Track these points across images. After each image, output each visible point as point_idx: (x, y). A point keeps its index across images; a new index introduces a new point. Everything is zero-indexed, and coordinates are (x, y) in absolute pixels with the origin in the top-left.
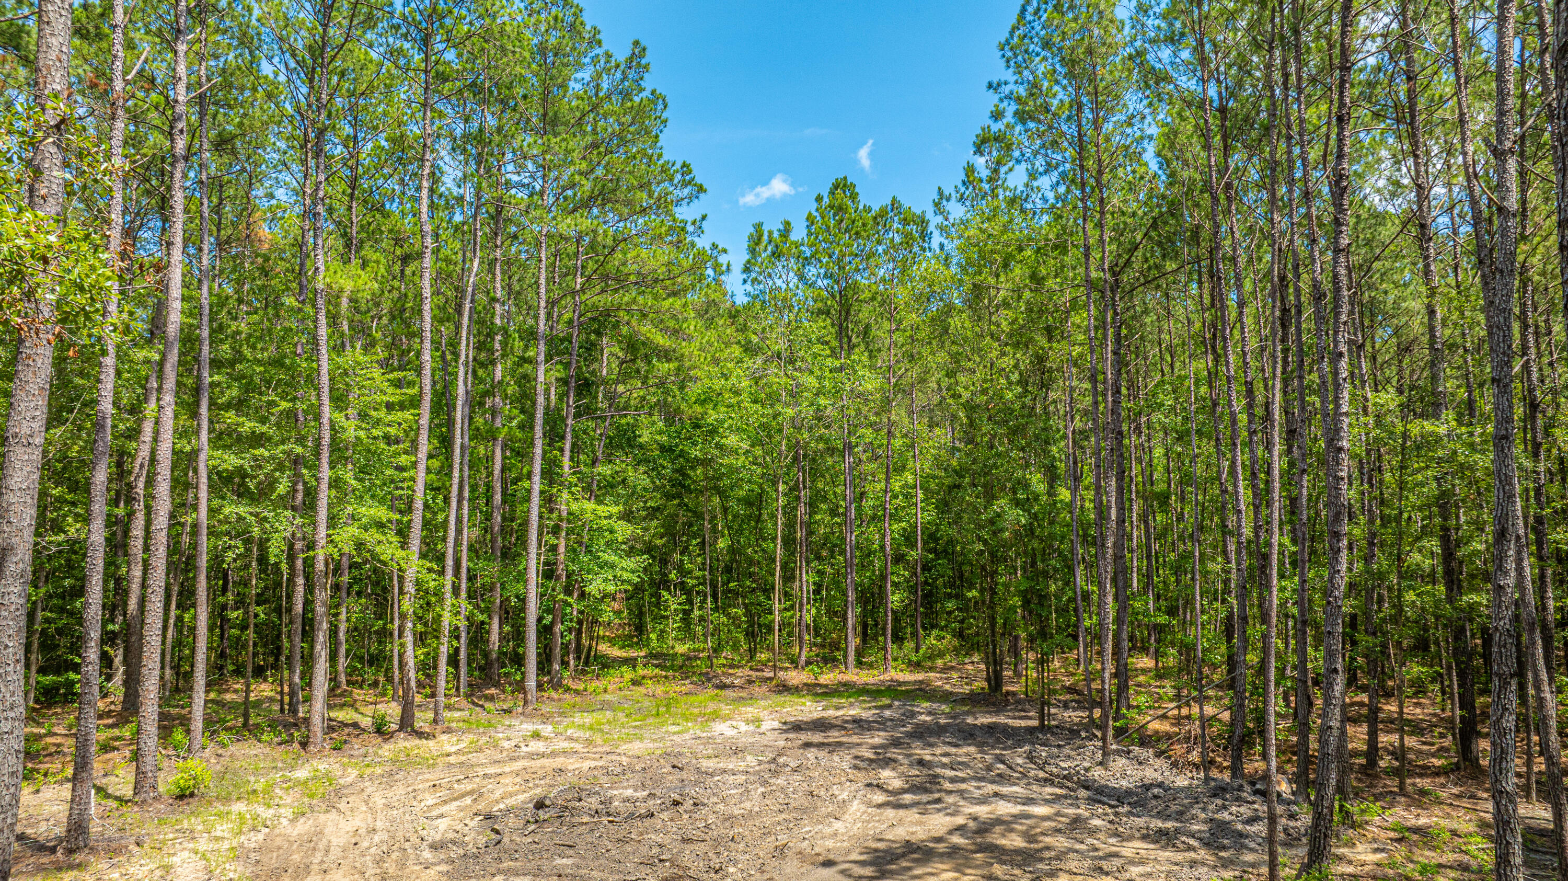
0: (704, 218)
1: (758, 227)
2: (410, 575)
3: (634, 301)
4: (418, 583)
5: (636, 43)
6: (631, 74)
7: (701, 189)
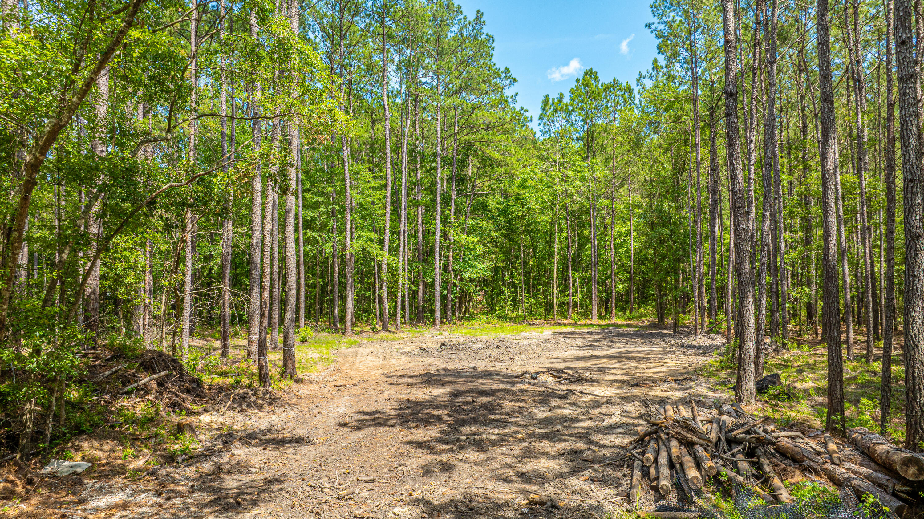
0: (517, 94)
1: (547, 97)
2: (385, 262)
3: (483, 138)
4: (388, 265)
5: (478, 11)
6: (477, 27)
7: (515, 80)
